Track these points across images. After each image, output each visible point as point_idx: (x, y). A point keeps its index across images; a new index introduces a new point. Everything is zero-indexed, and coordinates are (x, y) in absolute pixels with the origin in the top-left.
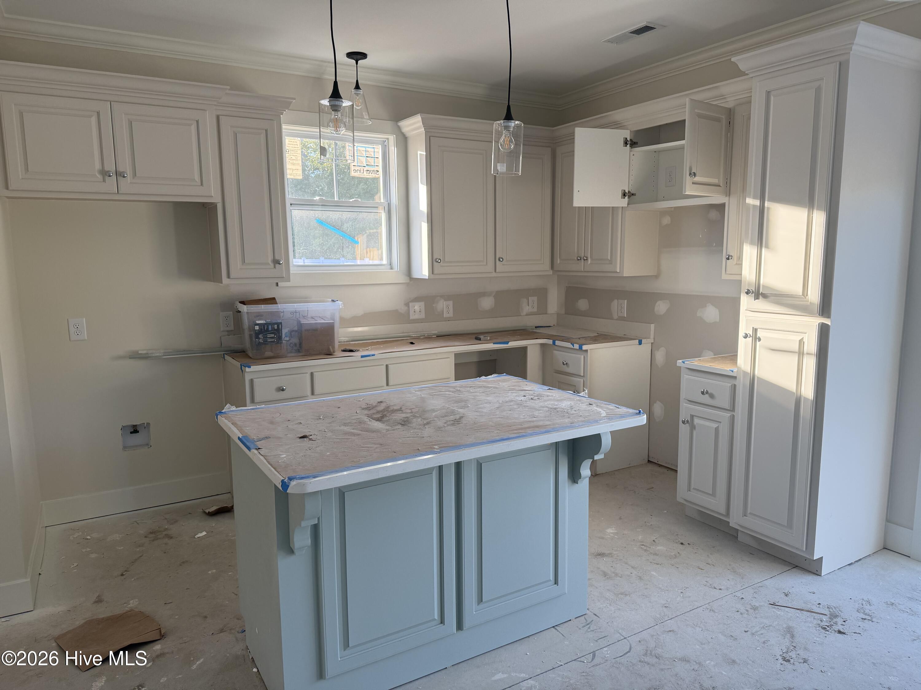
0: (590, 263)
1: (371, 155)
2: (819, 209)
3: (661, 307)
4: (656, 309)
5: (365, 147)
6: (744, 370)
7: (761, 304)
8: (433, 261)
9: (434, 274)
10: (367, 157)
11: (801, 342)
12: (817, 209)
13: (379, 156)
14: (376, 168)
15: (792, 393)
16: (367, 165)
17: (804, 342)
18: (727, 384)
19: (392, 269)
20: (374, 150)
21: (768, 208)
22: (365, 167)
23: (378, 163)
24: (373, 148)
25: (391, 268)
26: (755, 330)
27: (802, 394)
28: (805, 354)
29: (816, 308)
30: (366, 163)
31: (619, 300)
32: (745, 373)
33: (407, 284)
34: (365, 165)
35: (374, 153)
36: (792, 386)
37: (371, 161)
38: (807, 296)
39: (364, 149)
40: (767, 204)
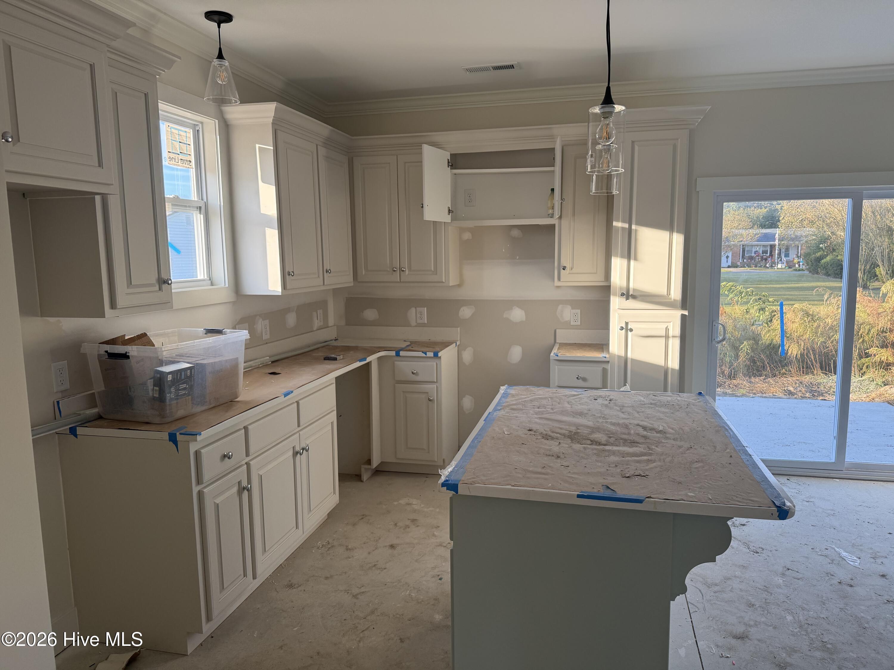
0: (408, 274)
1: (183, 140)
2: (678, 232)
3: (466, 312)
4: (460, 314)
5: (179, 130)
6: (619, 355)
7: (631, 303)
8: (285, 274)
9: (286, 289)
10: (180, 142)
11: (667, 329)
12: (677, 232)
13: (191, 143)
14: (188, 158)
15: (660, 367)
17: (668, 329)
18: (599, 369)
19: (213, 286)
20: (186, 135)
21: (636, 230)
22: (179, 154)
23: (190, 152)
24: (186, 132)
25: (212, 284)
26: (627, 324)
27: (668, 366)
28: (670, 337)
29: (679, 304)
30: (180, 150)
31: (417, 308)
32: (619, 357)
33: (234, 303)
34: (179, 153)
35: (186, 139)
36: (661, 362)
37: (184, 148)
38: (670, 295)
39: (177, 132)
40: (634, 227)
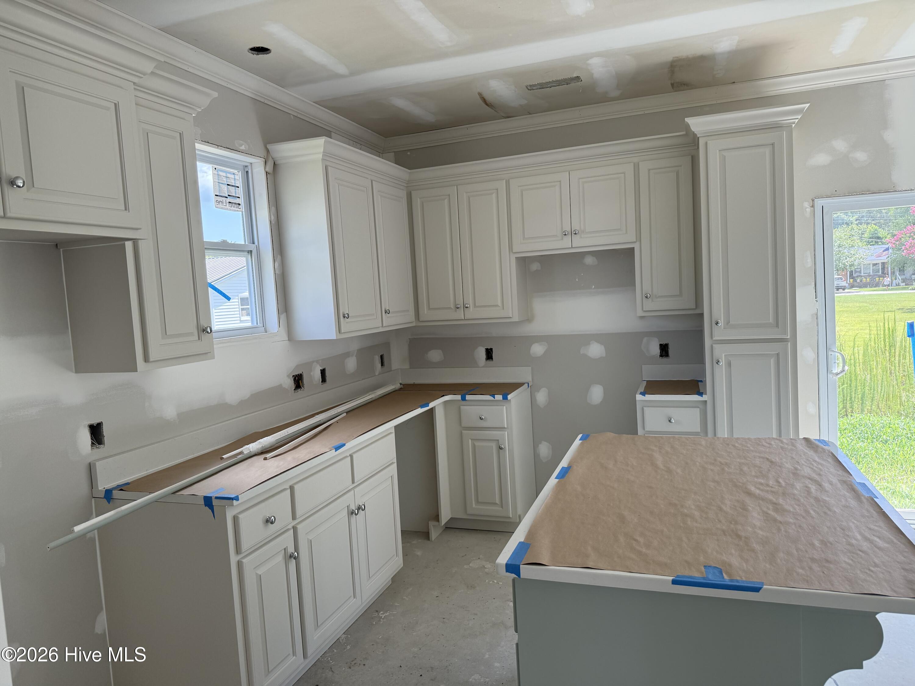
0: (472, 311)
1: (232, 182)
3: (538, 349)
4: (532, 352)
5: (226, 171)
8: (340, 317)
9: (341, 333)
10: (228, 185)
13: (240, 185)
16: (229, 195)
20: (234, 177)
22: (227, 197)
23: (239, 194)
24: (234, 174)
25: (265, 331)
30: (228, 193)
35: (235, 181)
37: (233, 191)
